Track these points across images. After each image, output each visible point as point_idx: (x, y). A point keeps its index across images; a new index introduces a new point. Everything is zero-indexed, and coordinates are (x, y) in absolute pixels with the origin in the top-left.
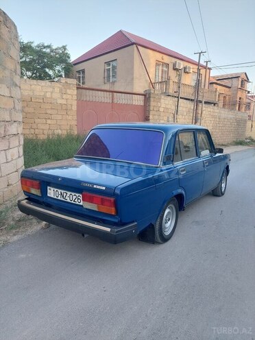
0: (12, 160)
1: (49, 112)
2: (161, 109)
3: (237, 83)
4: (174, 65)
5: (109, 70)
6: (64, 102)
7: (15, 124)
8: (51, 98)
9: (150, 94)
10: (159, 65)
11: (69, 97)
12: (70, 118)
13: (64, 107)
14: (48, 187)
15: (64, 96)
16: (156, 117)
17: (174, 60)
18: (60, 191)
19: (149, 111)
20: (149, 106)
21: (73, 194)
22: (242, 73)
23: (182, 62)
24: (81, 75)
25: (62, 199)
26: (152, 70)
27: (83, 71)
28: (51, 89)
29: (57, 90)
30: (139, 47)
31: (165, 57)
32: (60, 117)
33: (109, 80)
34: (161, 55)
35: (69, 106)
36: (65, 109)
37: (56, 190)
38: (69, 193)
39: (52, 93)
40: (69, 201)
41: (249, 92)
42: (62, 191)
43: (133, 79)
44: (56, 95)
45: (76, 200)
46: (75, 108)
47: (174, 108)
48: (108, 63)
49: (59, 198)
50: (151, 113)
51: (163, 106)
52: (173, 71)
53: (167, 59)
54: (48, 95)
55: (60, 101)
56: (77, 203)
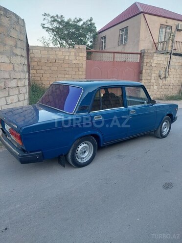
0: (12, 103)
1: (67, 69)
2: (154, 65)
4: (177, 27)
5: (122, 35)
6: (77, 62)
7: (15, 80)
8: (68, 59)
9: (144, 53)
10: (163, 28)
11: (81, 58)
12: (81, 73)
13: (77, 66)
15: (77, 58)
16: (149, 71)
20: (143, 62)
24: (104, 41)
27: (105, 37)
28: (68, 54)
29: (73, 54)
30: (145, 15)
32: (74, 73)
33: (122, 43)
35: (81, 65)
36: (78, 67)
39: (69, 56)
43: (139, 41)
44: (72, 58)
46: (84, 66)
47: (166, 63)
48: (122, 30)
50: (144, 68)
51: (155, 62)
54: (67, 58)
55: (74, 62)
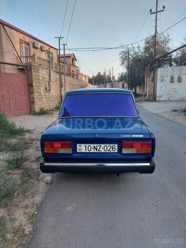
2: (41, 78)
3: (69, 61)
4: (34, 44)
9: (31, 66)
10: (22, 43)
14: (78, 145)
16: (38, 84)
17: (33, 41)
18: (92, 146)
19: (32, 79)
20: (31, 75)
21: (108, 145)
22: (71, 54)
23: (39, 43)
25: (95, 151)
26: (17, 47)
30: (5, 27)
31: (26, 37)
34: (23, 35)
37: (87, 145)
38: (103, 146)
40: (103, 151)
41: (77, 67)
42: (95, 145)
45: (111, 150)
47: (48, 77)
49: (92, 151)
50: (34, 81)
51: (41, 75)
52: (33, 49)
53: (27, 39)
56: (112, 151)
